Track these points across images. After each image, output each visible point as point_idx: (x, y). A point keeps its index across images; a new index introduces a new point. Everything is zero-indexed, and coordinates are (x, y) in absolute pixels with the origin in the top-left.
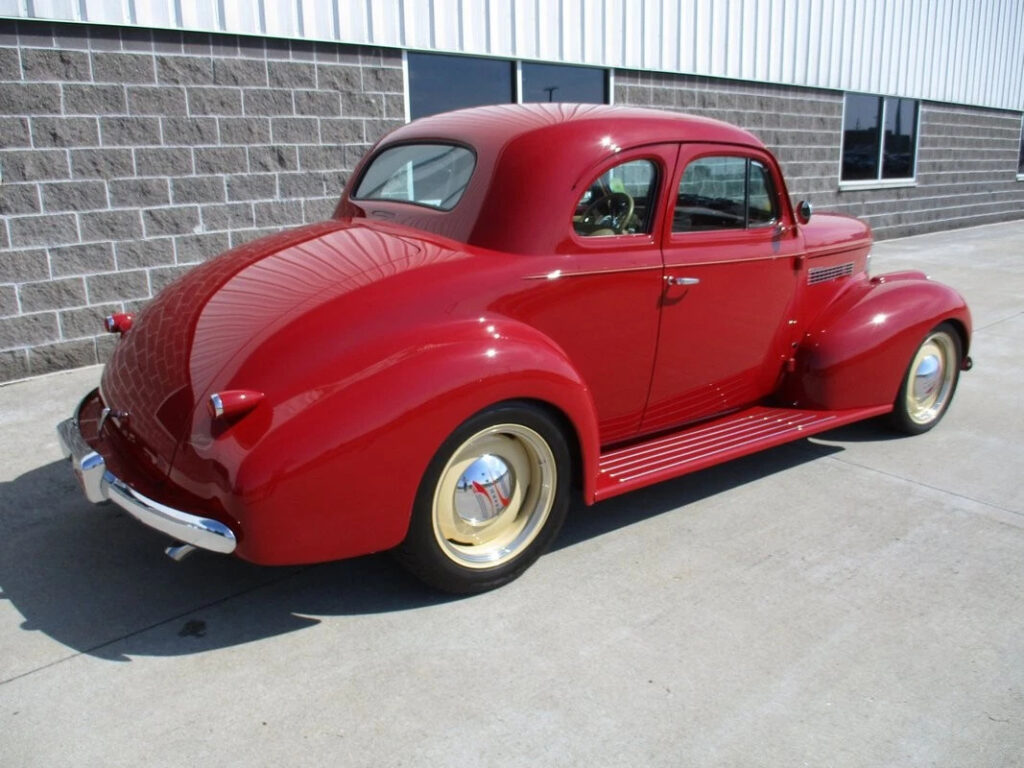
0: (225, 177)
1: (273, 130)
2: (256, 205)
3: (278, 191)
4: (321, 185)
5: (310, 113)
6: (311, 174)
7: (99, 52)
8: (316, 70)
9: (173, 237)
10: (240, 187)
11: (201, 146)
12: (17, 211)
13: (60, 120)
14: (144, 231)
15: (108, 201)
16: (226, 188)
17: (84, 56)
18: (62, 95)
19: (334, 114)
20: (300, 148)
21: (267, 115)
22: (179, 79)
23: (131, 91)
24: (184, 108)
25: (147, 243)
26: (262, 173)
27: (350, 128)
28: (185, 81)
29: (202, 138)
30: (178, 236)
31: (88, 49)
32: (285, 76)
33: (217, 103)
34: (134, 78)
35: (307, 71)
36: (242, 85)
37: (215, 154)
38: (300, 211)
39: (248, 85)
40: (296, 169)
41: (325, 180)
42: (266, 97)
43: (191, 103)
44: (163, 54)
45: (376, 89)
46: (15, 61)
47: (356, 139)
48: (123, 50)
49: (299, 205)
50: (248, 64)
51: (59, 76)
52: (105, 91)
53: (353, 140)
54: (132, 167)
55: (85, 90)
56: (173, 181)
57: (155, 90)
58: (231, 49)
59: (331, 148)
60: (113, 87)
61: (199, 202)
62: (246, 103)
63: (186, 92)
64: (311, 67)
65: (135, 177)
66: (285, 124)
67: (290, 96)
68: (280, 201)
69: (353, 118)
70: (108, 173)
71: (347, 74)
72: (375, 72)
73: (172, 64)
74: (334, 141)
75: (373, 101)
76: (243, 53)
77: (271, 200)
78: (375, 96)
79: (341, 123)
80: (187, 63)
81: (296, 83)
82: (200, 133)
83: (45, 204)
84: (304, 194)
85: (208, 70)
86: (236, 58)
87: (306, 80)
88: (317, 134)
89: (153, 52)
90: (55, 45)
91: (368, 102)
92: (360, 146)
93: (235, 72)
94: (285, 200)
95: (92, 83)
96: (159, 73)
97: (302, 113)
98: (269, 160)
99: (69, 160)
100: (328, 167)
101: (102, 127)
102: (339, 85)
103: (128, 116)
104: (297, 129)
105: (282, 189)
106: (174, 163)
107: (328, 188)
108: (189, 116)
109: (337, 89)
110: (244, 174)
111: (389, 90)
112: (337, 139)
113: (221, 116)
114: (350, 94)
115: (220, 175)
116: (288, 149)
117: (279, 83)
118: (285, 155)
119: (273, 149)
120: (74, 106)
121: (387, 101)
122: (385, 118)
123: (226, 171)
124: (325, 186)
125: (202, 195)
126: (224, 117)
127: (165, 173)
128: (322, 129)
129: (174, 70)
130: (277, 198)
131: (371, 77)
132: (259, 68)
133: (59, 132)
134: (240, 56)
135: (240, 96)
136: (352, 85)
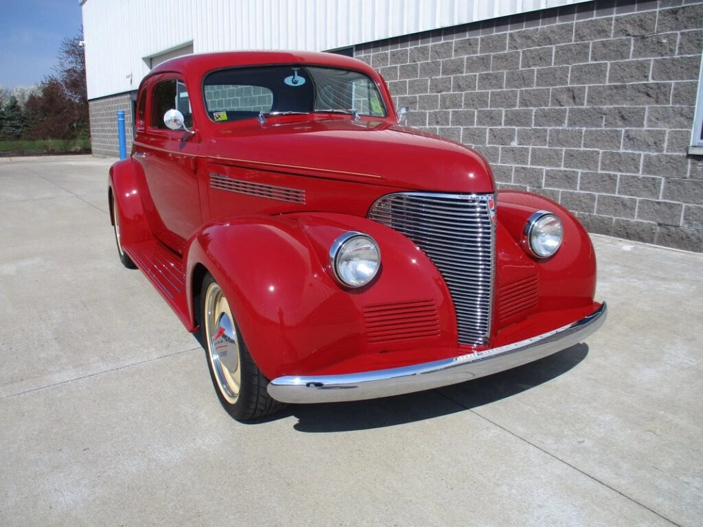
0: (534, 109)
1: (571, 74)
2: (551, 131)
3: (566, 121)
4: (602, 117)
5: (602, 59)
6: (594, 109)
7: (483, 36)
8: (613, 22)
9: (500, 146)
10: (542, 117)
11: (524, 89)
12: (442, 125)
13: (463, 77)
14: (487, 141)
15: (475, 122)
16: (533, 117)
17: (477, 39)
18: (465, 63)
19: (623, 57)
20: (589, 88)
21: (568, 64)
22: (517, 46)
23: (494, 57)
24: (518, 64)
25: (487, 148)
26: (558, 108)
27: (637, 68)
28: (521, 47)
29: (524, 83)
30: (503, 146)
31: (479, 36)
32: (586, 31)
33: (538, 58)
34: (495, 48)
35: (605, 24)
36: (554, 44)
37: (530, 93)
38: (581, 137)
39: (559, 43)
40: (583, 104)
41: (604, 114)
42: (570, 50)
43: (523, 60)
44: (512, 31)
45: (672, 29)
46: (451, 48)
47: (641, 77)
48: (495, 33)
49: (581, 133)
50: (562, 27)
51: (467, 53)
52: (483, 59)
53: (638, 79)
54: (487, 102)
55: (474, 59)
56: (506, 111)
57: (505, 55)
58: (552, 19)
59: (616, 87)
60: (487, 56)
61: (517, 126)
62: (556, 56)
63: (521, 54)
64: (609, 20)
65: (489, 109)
66: (579, 69)
67: (588, 47)
68: (567, 129)
69: (640, 59)
70: (478, 106)
71: (642, 21)
72: (674, 12)
73: (515, 36)
74: (619, 80)
75: (664, 41)
76: (560, 20)
77: (561, 128)
78: (667, 36)
79: (628, 65)
80: (524, 34)
81: (595, 36)
82: (524, 80)
83: (452, 121)
84: (586, 124)
85: (536, 37)
86: (554, 25)
87: (603, 32)
88: (605, 76)
89: (509, 31)
90: (467, 36)
91: (659, 43)
92: (644, 84)
93: (551, 36)
94: (571, 128)
95: (479, 55)
96: (509, 44)
97: (596, 60)
98: (564, 97)
99: (463, 98)
100: (611, 104)
101: (479, 79)
102: (630, 31)
103: (491, 72)
104: (590, 73)
105: (569, 120)
106: (507, 100)
107: (606, 121)
108: (520, 69)
109: (629, 35)
110: (546, 108)
111: (686, 28)
112: (622, 79)
113: (538, 67)
114: (643, 37)
115: (531, 108)
116: (579, 89)
117: (581, 38)
118: (576, 92)
119: (569, 90)
120: (470, 69)
121: (682, 39)
122: (676, 56)
123: (535, 106)
124: (604, 119)
125: (518, 121)
126: (540, 68)
127: (502, 106)
128: (610, 71)
129: (515, 41)
130: (565, 126)
131: (669, 18)
132: (568, 29)
133: (461, 83)
134: (558, 22)
135: (551, 52)
136: (645, 29)
